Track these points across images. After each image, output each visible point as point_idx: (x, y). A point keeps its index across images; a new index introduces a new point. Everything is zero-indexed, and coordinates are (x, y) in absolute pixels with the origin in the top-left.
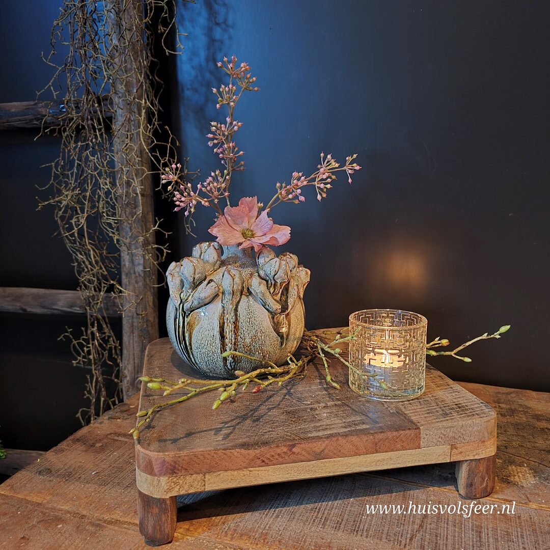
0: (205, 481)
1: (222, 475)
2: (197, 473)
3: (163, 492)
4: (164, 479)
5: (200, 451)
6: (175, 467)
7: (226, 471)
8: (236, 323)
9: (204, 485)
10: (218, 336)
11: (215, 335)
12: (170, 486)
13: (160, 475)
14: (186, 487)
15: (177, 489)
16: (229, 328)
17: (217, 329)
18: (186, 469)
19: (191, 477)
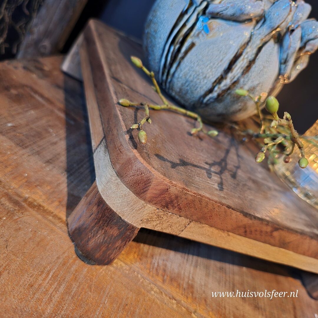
0: (186, 227)
1: (205, 228)
2: (186, 217)
3: (140, 219)
4: (150, 208)
5: (208, 198)
6: (172, 202)
7: (211, 226)
8: (252, 62)
9: (182, 231)
10: (225, 65)
11: (223, 62)
12: (151, 218)
13: (150, 202)
14: (165, 225)
15: (155, 223)
16: (241, 64)
17: (230, 56)
18: (180, 209)
19: (178, 218)
